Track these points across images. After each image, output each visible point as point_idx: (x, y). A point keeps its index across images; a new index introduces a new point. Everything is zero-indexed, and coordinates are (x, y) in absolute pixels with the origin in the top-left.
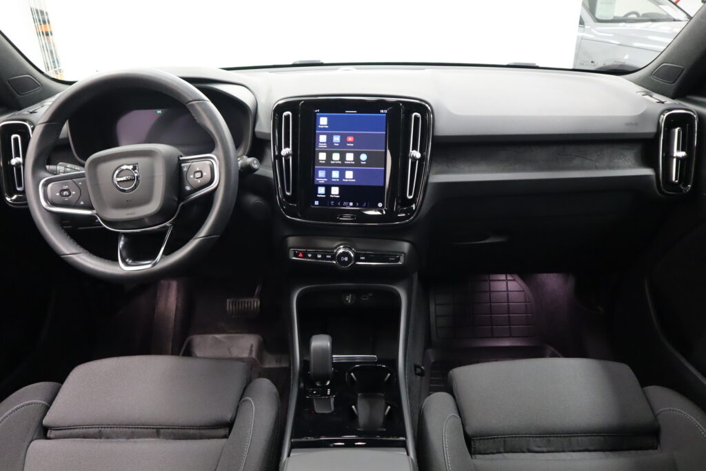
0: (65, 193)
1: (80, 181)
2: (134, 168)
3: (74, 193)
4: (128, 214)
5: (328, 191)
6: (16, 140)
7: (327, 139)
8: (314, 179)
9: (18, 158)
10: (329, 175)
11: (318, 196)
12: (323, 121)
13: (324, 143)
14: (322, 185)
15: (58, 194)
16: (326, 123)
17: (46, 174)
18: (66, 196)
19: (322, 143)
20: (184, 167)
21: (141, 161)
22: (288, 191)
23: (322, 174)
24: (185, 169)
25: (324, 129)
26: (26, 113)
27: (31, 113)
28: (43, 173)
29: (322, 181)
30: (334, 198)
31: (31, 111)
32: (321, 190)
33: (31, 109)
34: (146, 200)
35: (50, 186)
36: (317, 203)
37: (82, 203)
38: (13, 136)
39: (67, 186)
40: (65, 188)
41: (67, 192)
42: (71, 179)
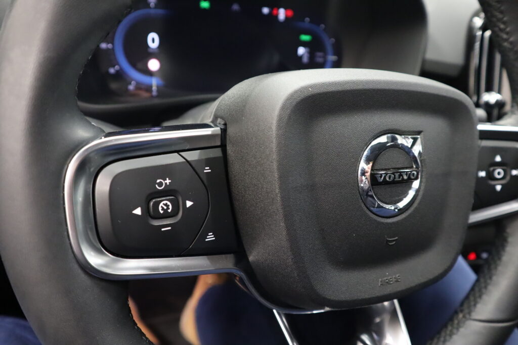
0: (164, 205)
1: (207, 162)
3: (188, 204)
4: (386, 282)
15: (138, 211)
18: (166, 215)
37: (210, 237)
39: (168, 181)
40: (160, 184)
41: (169, 203)
42: (178, 152)
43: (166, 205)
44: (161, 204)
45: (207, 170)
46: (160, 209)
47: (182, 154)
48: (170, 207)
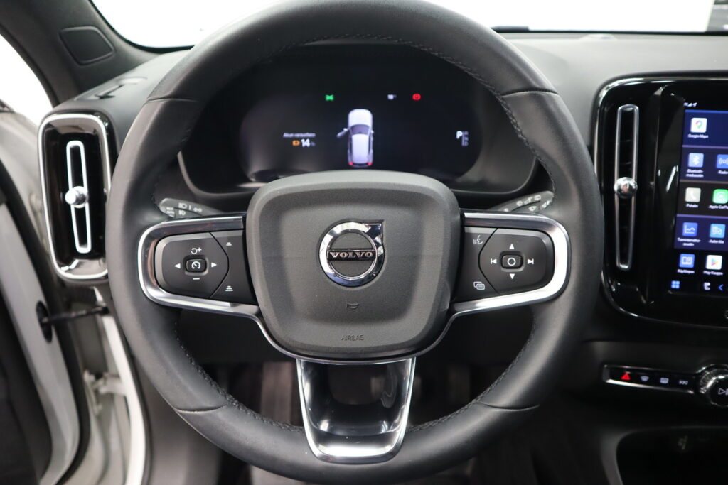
0: (196, 264)
1: (230, 239)
2: (374, 232)
3: (213, 265)
4: (349, 338)
5: (700, 263)
6: (75, 151)
7: (705, 160)
8: (674, 239)
9: (78, 188)
10: (703, 232)
11: (679, 271)
12: (699, 126)
13: (697, 169)
14: (688, 251)
15: (178, 266)
16: (704, 130)
17: (156, 218)
18: (196, 271)
19: (693, 168)
20: (475, 236)
21: (391, 217)
22: (624, 261)
23: (689, 229)
24: (478, 242)
25: (699, 141)
26: (93, 97)
27: (102, 98)
28: (150, 217)
29: (689, 243)
30: (711, 275)
31: (102, 94)
32: (687, 261)
33: (102, 90)
34: (394, 309)
35: (162, 244)
36: (676, 285)
37: (229, 289)
38: (71, 144)
39: (199, 250)
40: (194, 251)
41: (198, 263)
42: (210, 232)
43: (197, 264)
44: (194, 263)
45: (229, 244)
46: (192, 266)
47: (212, 233)
48: (200, 266)
